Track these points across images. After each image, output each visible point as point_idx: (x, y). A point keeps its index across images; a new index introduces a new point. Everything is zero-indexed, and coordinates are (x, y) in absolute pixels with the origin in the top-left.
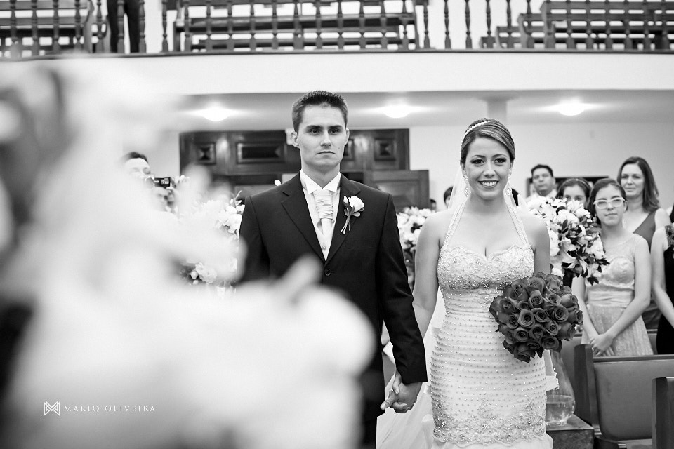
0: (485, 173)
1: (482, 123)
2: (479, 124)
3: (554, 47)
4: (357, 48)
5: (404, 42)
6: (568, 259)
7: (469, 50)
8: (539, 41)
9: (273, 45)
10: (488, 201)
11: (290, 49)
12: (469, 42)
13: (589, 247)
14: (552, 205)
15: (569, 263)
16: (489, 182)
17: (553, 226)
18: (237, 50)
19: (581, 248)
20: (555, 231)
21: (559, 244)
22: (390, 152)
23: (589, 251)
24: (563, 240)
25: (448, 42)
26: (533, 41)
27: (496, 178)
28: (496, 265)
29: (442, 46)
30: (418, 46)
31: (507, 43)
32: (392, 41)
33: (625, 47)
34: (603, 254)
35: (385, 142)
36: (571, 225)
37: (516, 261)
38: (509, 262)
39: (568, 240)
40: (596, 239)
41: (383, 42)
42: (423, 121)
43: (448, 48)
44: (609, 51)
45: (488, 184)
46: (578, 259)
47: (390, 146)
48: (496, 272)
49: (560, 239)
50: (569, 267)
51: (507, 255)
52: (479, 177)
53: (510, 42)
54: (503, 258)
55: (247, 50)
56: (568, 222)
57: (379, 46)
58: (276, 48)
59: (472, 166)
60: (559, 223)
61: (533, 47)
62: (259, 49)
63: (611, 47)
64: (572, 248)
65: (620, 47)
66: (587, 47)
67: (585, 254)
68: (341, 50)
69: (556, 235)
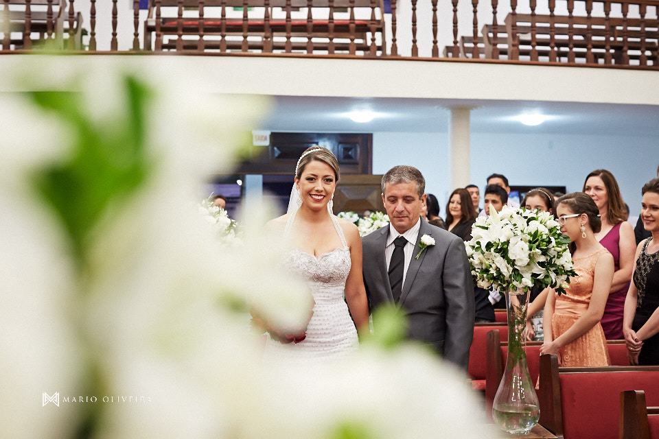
0: (316, 189)
1: (317, 150)
2: (314, 150)
3: (518, 59)
4: (325, 53)
5: (372, 49)
6: (538, 270)
7: (435, 58)
8: (503, 52)
9: (243, 47)
10: (316, 211)
11: (259, 52)
12: (435, 51)
13: (558, 258)
14: (524, 215)
15: (538, 273)
16: (319, 195)
17: (524, 236)
18: (207, 51)
19: (551, 259)
20: (525, 242)
21: (529, 255)
22: (353, 155)
23: (559, 262)
24: (533, 251)
25: (415, 50)
26: (498, 52)
27: (324, 194)
28: (323, 263)
29: (409, 54)
30: (384, 53)
31: (472, 53)
32: (360, 47)
33: (587, 61)
34: (572, 265)
35: (348, 146)
36: (542, 235)
37: (338, 261)
38: (334, 262)
39: (538, 251)
40: (565, 250)
41: (351, 48)
42: (385, 127)
43: (415, 56)
44: (571, 64)
45: (317, 198)
46: (547, 270)
47: (353, 150)
48: (323, 269)
49: (531, 250)
50: (538, 278)
51: (333, 256)
52: (311, 190)
53: (476, 52)
54: (329, 259)
55: (218, 51)
56: (539, 233)
57: (347, 52)
58: (246, 51)
59: (306, 182)
60: (530, 234)
61: (498, 58)
62: (228, 51)
63: (574, 61)
64: (542, 259)
65: (582, 61)
66: (550, 60)
67: (555, 265)
68: (310, 55)
69: (526, 246)
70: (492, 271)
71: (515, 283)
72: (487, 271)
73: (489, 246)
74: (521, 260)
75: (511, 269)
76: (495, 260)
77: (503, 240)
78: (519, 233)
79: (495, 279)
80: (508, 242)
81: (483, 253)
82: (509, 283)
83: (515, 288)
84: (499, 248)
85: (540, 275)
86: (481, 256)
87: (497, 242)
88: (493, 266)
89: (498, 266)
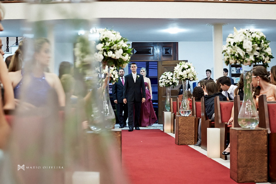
6: (256, 53)
13: (265, 49)
14: (249, 31)
15: (256, 55)
17: (250, 39)
19: (262, 49)
20: (250, 41)
21: (252, 47)
22: (169, 53)
23: (265, 51)
35: (167, 48)
36: (257, 39)
39: (256, 45)
46: (261, 54)
47: (170, 50)
49: (253, 44)
50: (257, 57)
56: (256, 38)
60: (252, 38)
64: (258, 48)
69: (251, 43)
70: (236, 55)
71: (247, 59)
72: (234, 55)
73: (234, 44)
74: (249, 49)
75: (244, 53)
76: (237, 50)
77: (241, 41)
78: (248, 38)
79: (238, 58)
80: (242, 42)
81: (232, 47)
82: (244, 60)
83: (246, 62)
84: (239, 44)
85: (257, 55)
86: (231, 48)
87: (238, 42)
88: (237, 52)
89: (239, 52)
